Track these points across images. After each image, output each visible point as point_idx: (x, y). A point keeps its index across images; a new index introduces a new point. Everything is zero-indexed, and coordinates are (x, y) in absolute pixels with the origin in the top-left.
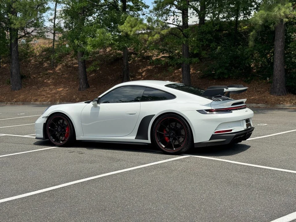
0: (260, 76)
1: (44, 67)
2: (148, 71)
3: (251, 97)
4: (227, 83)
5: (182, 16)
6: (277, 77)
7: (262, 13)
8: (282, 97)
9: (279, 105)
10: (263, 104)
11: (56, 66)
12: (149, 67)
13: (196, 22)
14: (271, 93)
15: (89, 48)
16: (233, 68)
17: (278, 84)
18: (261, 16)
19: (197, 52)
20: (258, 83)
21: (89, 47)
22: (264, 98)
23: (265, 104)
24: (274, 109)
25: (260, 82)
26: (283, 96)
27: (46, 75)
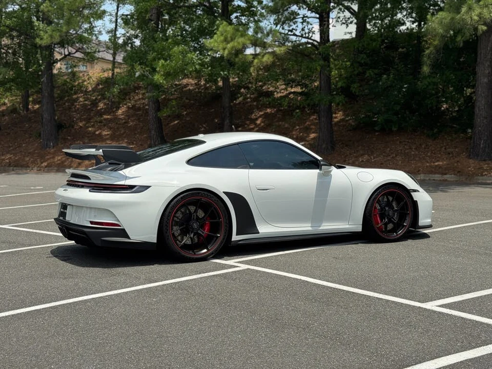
0: (455, 126)
1: (99, 111)
2: (266, 116)
3: (434, 163)
4: (398, 138)
5: (318, 24)
6: (480, 128)
7: (443, 17)
8: (486, 164)
9: (481, 178)
10: (453, 175)
11: (118, 108)
12: (269, 110)
13: (351, 33)
14: (469, 157)
15: (158, 78)
16: (407, 113)
17: (482, 141)
18: (442, 22)
19: (344, 85)
20: (450, 138)
21: (159, 76)
22: (456, 164)
23: (457, 175)
24: (470, 184)
25: (454, 136)
26: (490, 162)
27: (100, 122)
